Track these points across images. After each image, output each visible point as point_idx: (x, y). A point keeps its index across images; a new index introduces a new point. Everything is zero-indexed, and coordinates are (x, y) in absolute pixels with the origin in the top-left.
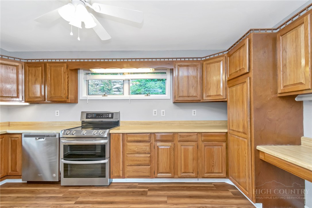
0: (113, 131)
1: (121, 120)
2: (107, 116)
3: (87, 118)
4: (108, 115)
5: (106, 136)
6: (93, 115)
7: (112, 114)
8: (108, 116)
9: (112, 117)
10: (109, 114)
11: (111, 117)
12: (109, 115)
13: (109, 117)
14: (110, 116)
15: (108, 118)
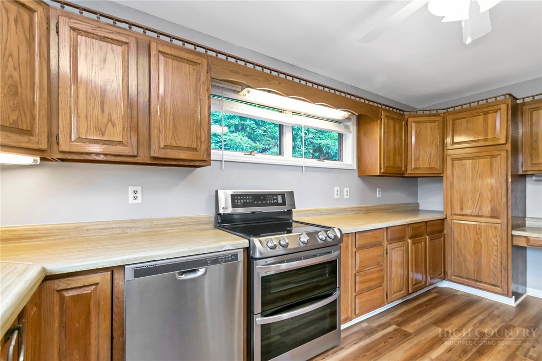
2: (274, 199)
3: (234, 206)
4: (275, 197)
6: (246, 199)
7: (283, 195)
8: (277, 199)
9: (283, 203)
10: (276, 195)
11: (281, 202)
12: (277, 197)
13: (279, 202)
14: (280, 200)
15: (277, 204)
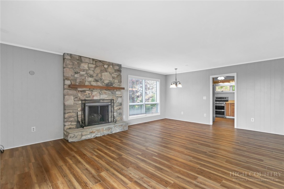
0: (227, 102)
1: (229, 99)
3: (216, 99)
5: (224, 103)
9: (226, 99)
14: (225, 98)
